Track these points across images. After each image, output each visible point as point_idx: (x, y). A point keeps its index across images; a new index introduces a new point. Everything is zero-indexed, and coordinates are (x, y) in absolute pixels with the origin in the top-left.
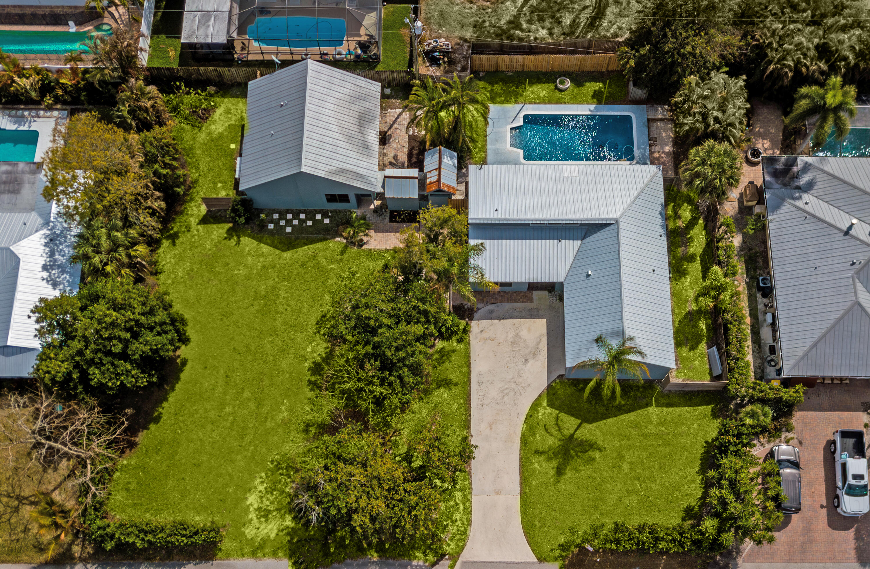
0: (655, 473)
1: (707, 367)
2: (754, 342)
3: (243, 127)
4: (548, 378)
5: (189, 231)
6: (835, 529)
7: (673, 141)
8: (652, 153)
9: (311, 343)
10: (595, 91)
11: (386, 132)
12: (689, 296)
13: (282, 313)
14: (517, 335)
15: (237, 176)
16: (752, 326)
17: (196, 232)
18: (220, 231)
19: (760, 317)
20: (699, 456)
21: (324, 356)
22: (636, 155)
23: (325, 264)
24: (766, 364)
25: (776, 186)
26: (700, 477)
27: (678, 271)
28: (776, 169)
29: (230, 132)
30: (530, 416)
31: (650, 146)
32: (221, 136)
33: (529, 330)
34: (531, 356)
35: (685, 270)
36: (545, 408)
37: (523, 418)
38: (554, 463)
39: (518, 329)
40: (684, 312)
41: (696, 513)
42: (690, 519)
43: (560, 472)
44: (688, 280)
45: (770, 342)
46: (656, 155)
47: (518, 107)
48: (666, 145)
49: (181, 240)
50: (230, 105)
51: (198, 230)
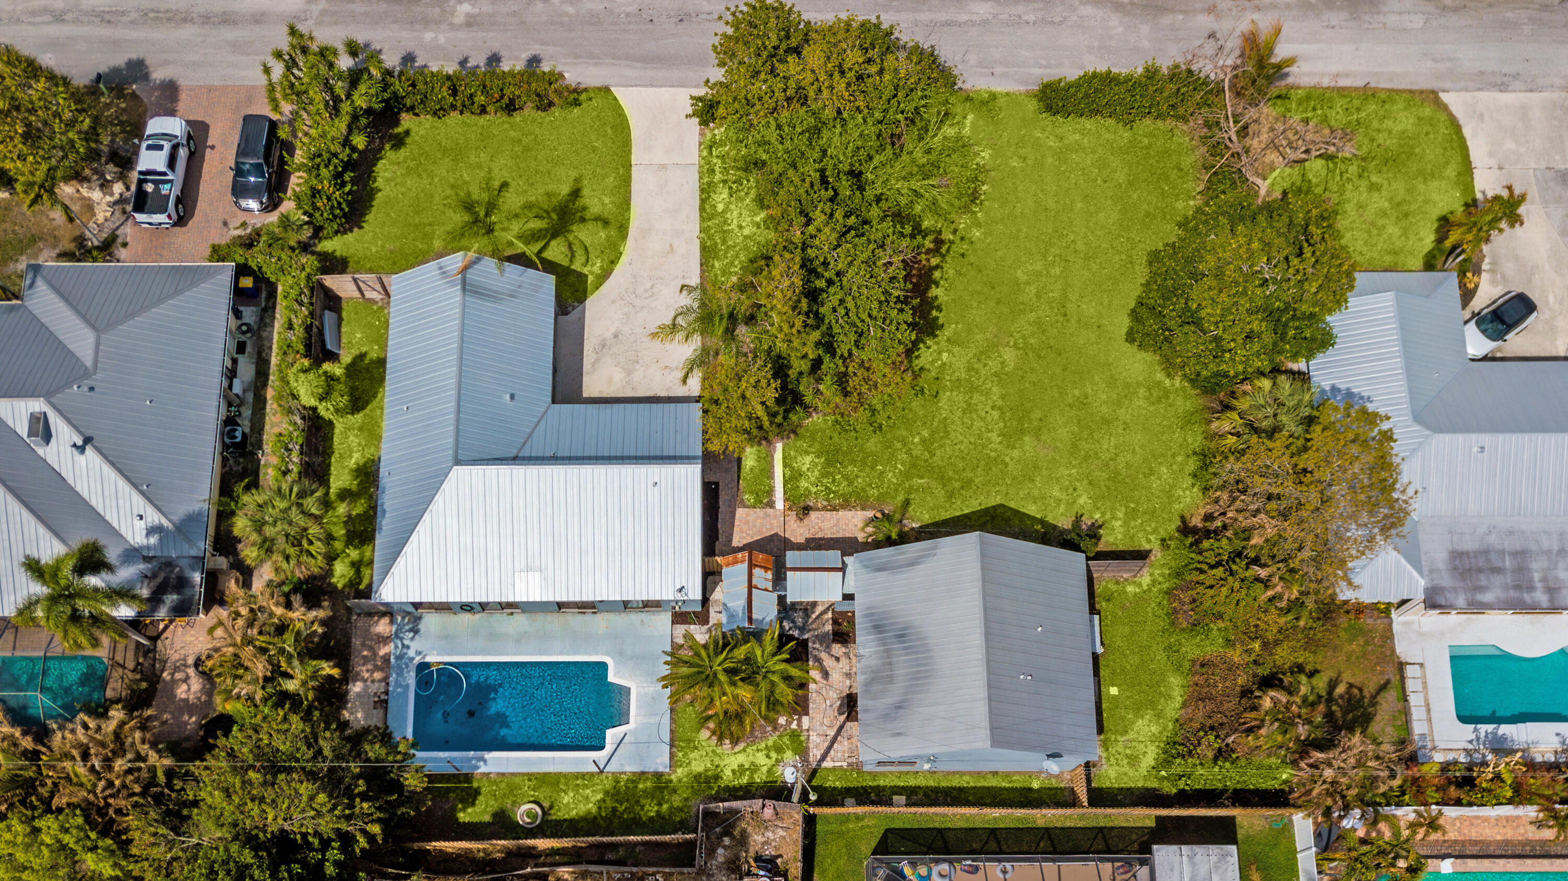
0: (440, 190)
1: (343, 330)
2: (268, 362)
3: (1100, 730)
4: (584, 311)
5: (1163, 540)
6: (203, 122)
7: (346, 702)
8: (385, 680)
9: (944, 364)
10: (473, 804)
11: (848, 719)
12: (356, 436)
13: (993, 408)
14: (629, 373)
15: (1096, 617)
16: (265, 385)
17: (1152, 537)
18: (1111, 539)
19: (250, 397)
20: (374, 210)
21: (921, 345)
22: (413, 674)
23: (934, 484)
24: (256, 328)
25: (184, 563)
26: (376, 185)
27: (367, 474)
28: (178, 593)
29: (1123, 718)
30: (613, 262)
31: (387, 693)
32: (1138, 710)
33: (610, 380)
34: (608, 343)
35: (357, 477)
36: (592, 273)
37: (623, 258)
38: (580, 203)
39: (628, 383)
40: (367, 411)
41: (389, 140)
42: (399, 134)
43: (576, 193)
44: (353, 460)
45: (242, 359)
46: (378, 675)
47: (612, 767)
48: (358, 695)
49: (1174, 527)
50: (1131, 773)
51: (1149, 541)
